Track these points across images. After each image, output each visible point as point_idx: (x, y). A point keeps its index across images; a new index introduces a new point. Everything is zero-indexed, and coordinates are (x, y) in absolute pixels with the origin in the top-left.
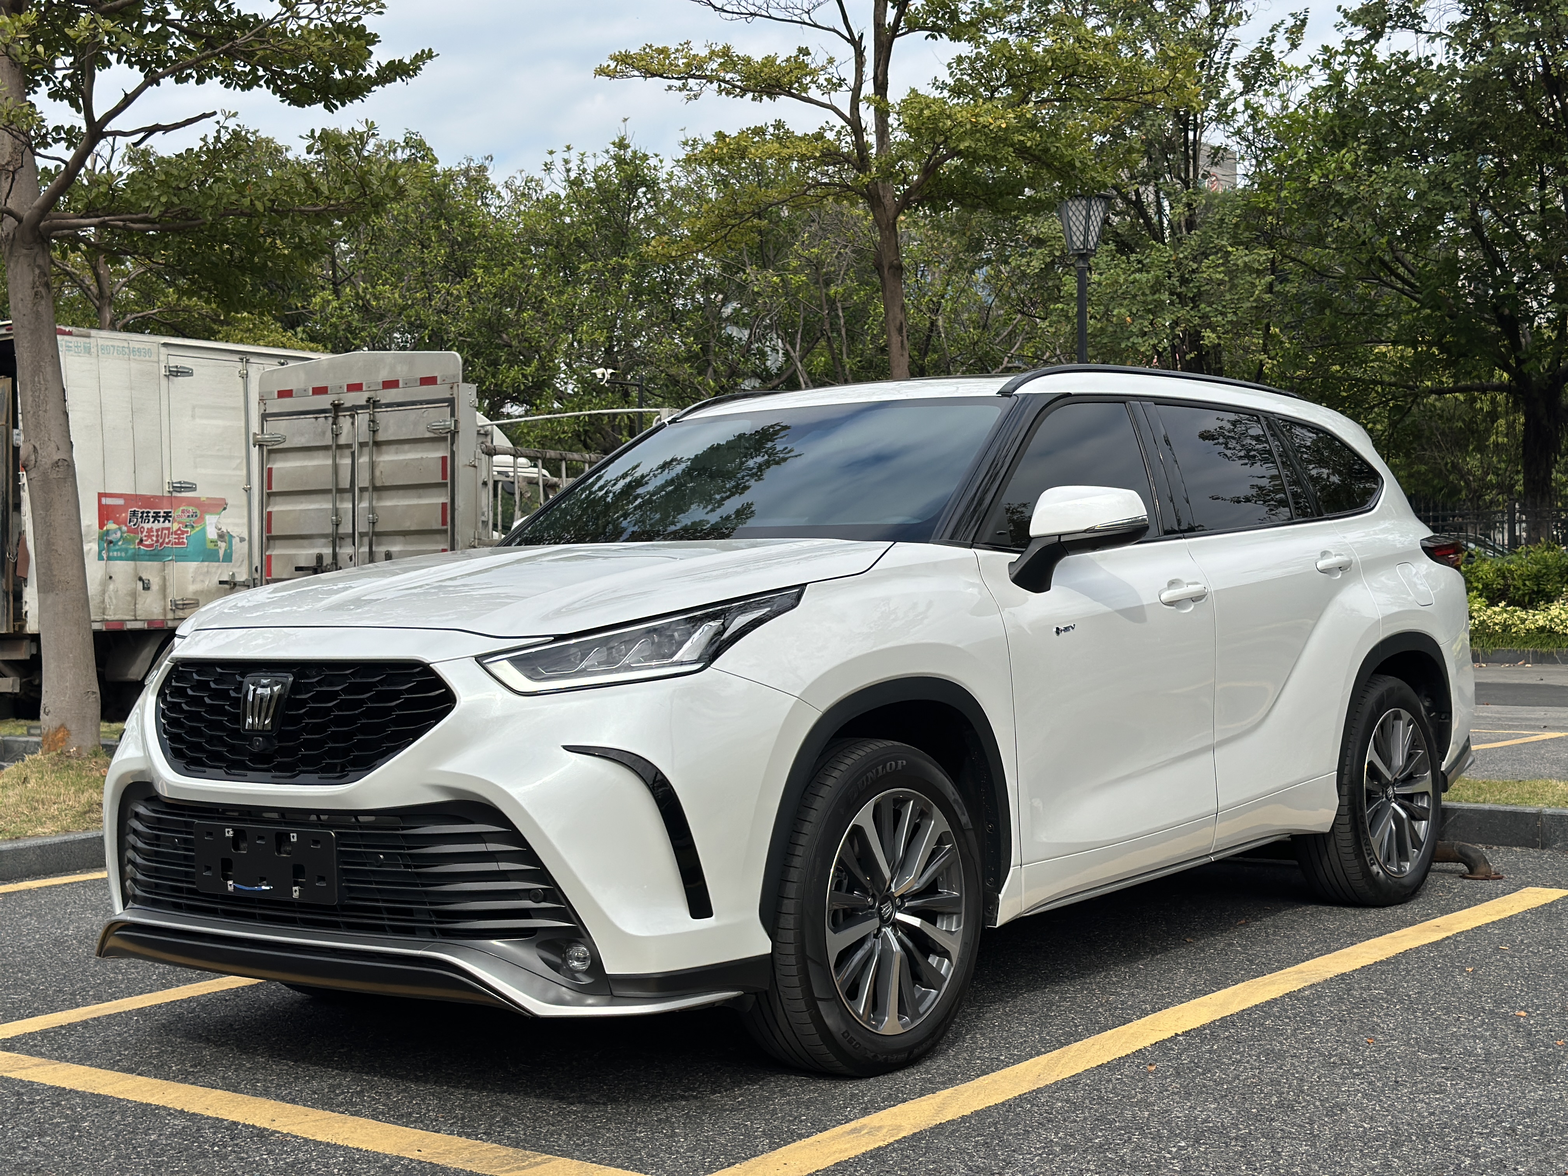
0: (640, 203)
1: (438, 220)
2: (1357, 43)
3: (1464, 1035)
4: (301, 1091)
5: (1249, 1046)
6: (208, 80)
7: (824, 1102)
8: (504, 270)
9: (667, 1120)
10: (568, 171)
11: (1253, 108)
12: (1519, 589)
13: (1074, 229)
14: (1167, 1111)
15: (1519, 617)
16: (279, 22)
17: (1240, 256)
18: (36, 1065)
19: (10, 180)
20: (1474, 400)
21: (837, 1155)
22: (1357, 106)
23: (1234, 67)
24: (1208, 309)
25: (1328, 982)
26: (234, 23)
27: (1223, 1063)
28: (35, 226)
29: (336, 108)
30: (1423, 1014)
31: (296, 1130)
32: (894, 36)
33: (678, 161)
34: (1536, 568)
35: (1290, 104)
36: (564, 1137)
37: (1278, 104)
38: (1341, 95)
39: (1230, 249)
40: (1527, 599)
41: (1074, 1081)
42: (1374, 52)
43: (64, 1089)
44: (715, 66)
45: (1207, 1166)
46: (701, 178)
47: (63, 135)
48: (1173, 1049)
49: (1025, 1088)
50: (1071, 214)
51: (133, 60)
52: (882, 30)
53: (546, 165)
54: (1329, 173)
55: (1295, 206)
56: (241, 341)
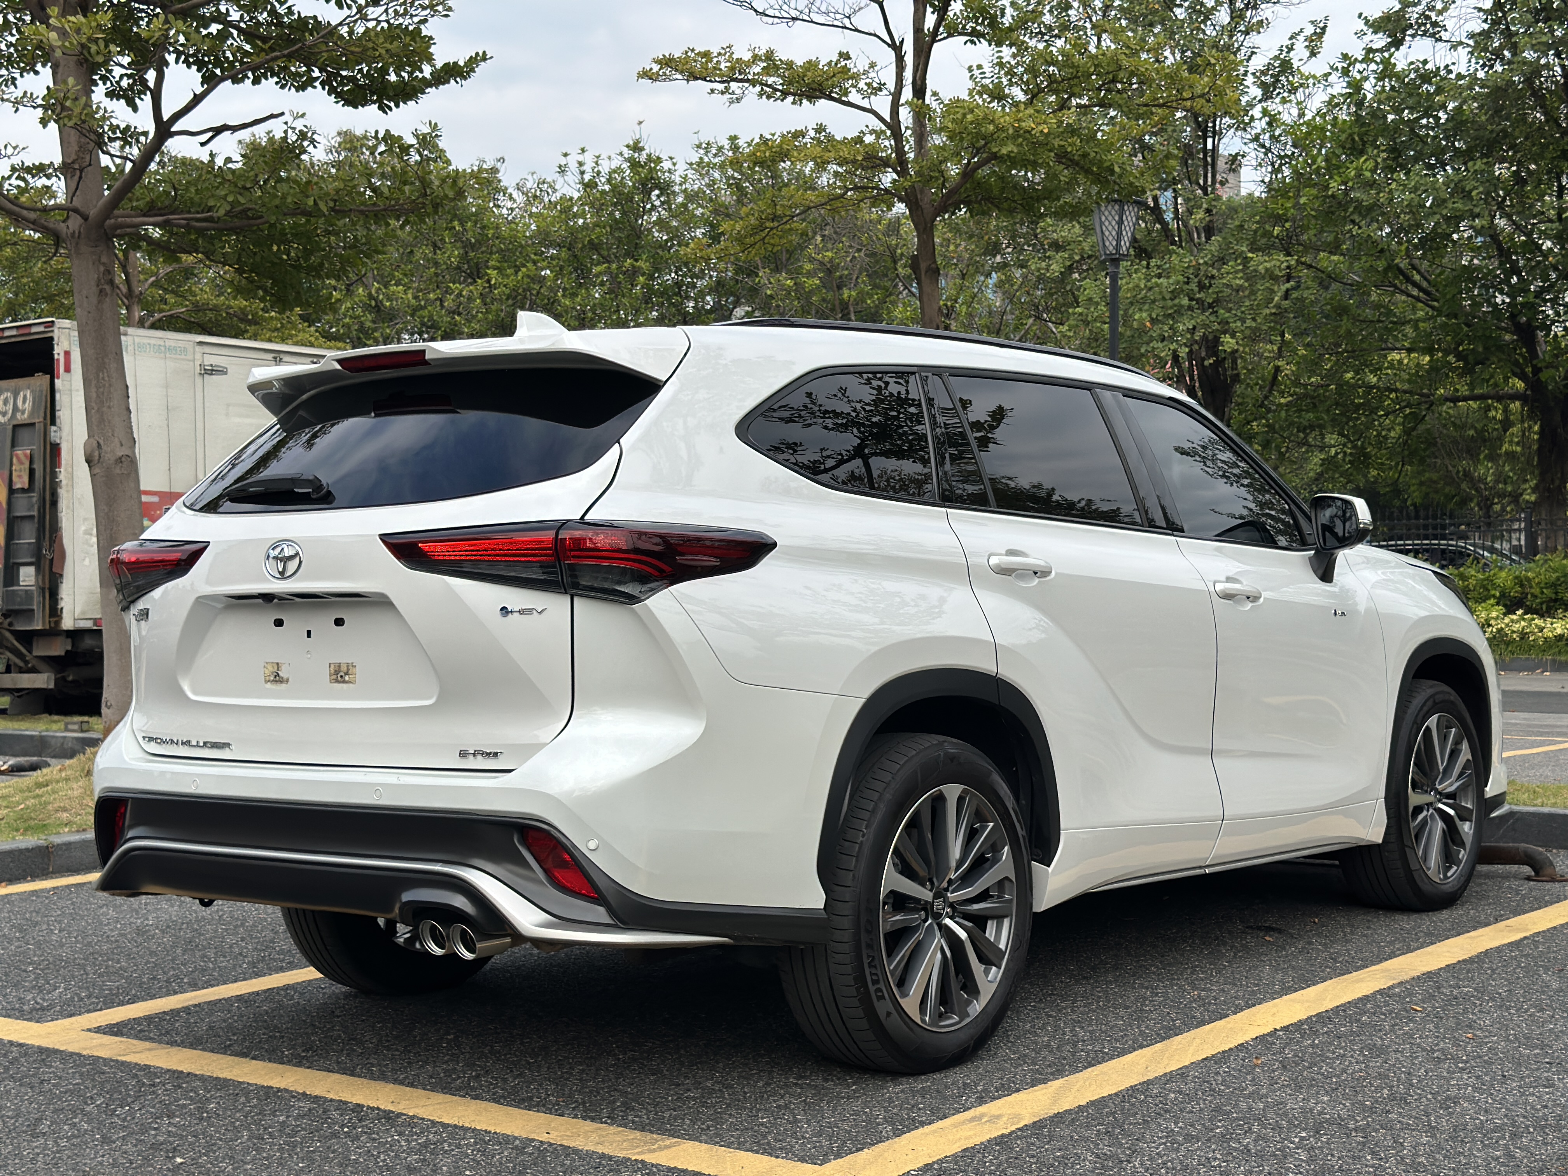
0: (653, 205)
1: (452, 221)
2: (1377, 50)
3: (1561, 1032)
4: (418, 1075)
5: (1350, 1041)
6: (263, 80)
7: (938, 1091)
8: (516, 273)
9: (786, 1107)
10: (582, 173)
11: (1270, 116)
12: (1536, 597)
13: (1107, 233)
14: (1281, 1103)
15: (1536, 625)
16: (348, 24)
17: (1261, 262)
18: (150, 1050)
19: (76, 178)
20: (1488, 409)
21: (962, 1142)
22: (1377, 115)
23: (1254, 74)
24: (1227, 315)
25: (1418, 980)
26: (295, 24)
27: (1328, 1057)
28: (100, 224)
29: (390, 109)
30: (1517, 1011)
31: (421, 1112)
32: (934, 40)
33: (691, 164)
34: (1554, 576)
35: (1306, 111)
36: (688, 1122)
37: (1295, 112)
38: (1360, 104)
39: (1250, 255)
40: (1544, 607)
41: (1182, 1074)
42: (1393, 61)
43: (182, 1072)
44: (757, 69)
45: (1332, 1155)
46: (714, 182)
47: (119, 135)
48: (1274, 1044)
49: (1134, 1080)
50: (1103, 218)
51: (191, 60)
52: (920, 35)
53: (560, 167)
54: (1349, 180)
55: (1313, 213)
56: (270, 340)
